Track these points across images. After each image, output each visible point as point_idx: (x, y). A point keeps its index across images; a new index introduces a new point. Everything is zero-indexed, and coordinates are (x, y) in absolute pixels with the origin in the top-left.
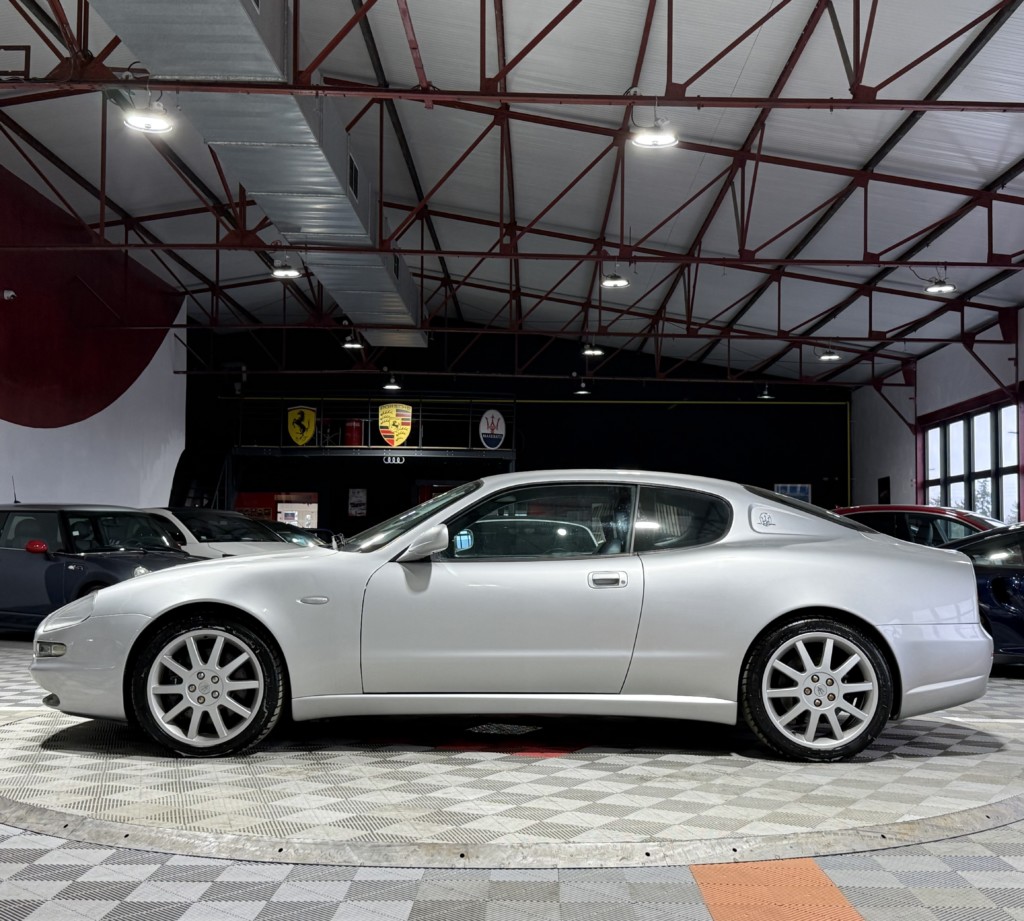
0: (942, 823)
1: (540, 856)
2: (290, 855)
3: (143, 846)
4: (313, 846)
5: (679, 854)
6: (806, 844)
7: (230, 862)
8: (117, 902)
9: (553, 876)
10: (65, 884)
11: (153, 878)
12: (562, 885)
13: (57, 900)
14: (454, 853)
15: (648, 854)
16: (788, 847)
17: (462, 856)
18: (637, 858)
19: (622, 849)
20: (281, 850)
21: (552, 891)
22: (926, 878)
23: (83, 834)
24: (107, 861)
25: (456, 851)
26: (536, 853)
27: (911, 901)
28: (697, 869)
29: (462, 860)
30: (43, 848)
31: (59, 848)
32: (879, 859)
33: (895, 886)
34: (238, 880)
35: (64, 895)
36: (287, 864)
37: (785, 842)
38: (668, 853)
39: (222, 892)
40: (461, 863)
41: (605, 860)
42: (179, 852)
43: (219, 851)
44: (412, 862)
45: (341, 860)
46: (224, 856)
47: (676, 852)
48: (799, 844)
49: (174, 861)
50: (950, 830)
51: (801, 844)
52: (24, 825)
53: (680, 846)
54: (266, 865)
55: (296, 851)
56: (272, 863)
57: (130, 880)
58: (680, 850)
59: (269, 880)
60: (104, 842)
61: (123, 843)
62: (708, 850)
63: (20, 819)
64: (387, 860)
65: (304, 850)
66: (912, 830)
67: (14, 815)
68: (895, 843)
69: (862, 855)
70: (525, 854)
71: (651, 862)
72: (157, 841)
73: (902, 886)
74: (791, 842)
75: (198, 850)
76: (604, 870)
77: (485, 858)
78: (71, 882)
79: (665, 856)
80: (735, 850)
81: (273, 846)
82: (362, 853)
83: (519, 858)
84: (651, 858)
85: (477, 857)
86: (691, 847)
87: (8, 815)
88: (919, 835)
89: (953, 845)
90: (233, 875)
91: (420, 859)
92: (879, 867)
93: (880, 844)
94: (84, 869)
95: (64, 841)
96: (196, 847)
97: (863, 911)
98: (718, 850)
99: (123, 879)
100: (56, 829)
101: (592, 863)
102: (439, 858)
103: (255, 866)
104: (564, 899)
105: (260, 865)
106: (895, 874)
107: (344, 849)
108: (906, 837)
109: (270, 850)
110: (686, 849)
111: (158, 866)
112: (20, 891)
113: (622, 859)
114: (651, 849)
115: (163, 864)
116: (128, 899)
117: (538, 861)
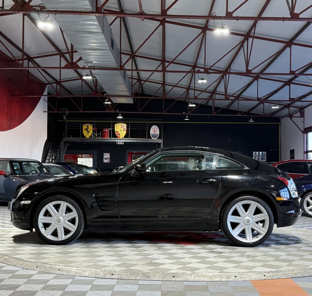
1: (200, 277)
2: (116, 276)
3: (65, 273)
5: (246, 277)
7: (95, 279)
8: (63, 291)
9: (205, 284)
10: (43, 286)
11: (72, 283)
12: (209, 286)
13: (42, 291)
14: (171, 276)
15: (236, 277)
16: (282, 275)
17: (174, 277)
18: (232, 278)
19: (227, 275)
20: (112, 275)
21: (205, 288)
23: (43, 270)
24: (54, 278)
26: (198, 276)
28: (253, 282)
30: (31, 274)
31: (37, 274)
34: (100, 284)
35: (44, 289)
36: (115, 279)
37: (281, 273)
38: (242, 277)
39: (95, 288)
40: (174, 279)
41: (222, 279)
42: (77, 275)
43: (91, 275)
44: (157, 279)
45: (133, 278)
46: (93, 276)
47: (245, 276)
48: (285, 274)
49: (77, 278)
51: (287, 274)
52: (22, 267)
53: (246, 274)
54: (108, 279)
56: (110, 279)
57: (65, 284)
58: (246, 275)
59: (111, 284)
60: (51, 272)
61: (58, 272)
62: (256, 276)
64: (148, 278)
69: (307, 277)
70: (195, 276)
71: (237, 279)
72: (70, 272)
74: (283, 273)
75: (84, 274)
76: (221, 282)
77: (181, 277)
78: (45, 285)
79: (241, 277)
80: (264, 276)
82: (140, 276)
83: (193, 277)
84: (237, 278)
85: (179, 277)
86: (250, 274)
90: (97, 282)
91: (159, 278)
94: (48, 281)
95: (38, 272)
98: (259, 276)
99: (62, 284)
100: (34, 268)
101: (217, 279)
102: (166, 277)
103: (104, 279)
104: (210, 291)
105: (106, 279)
109: (109, 274)
110: (248, 275)
111: (72, 280)
112: (29, 288)
113: (227, 278)
114: (236, 275)
115: (73, 279)
116: (66, 290)
117: (199, 279)
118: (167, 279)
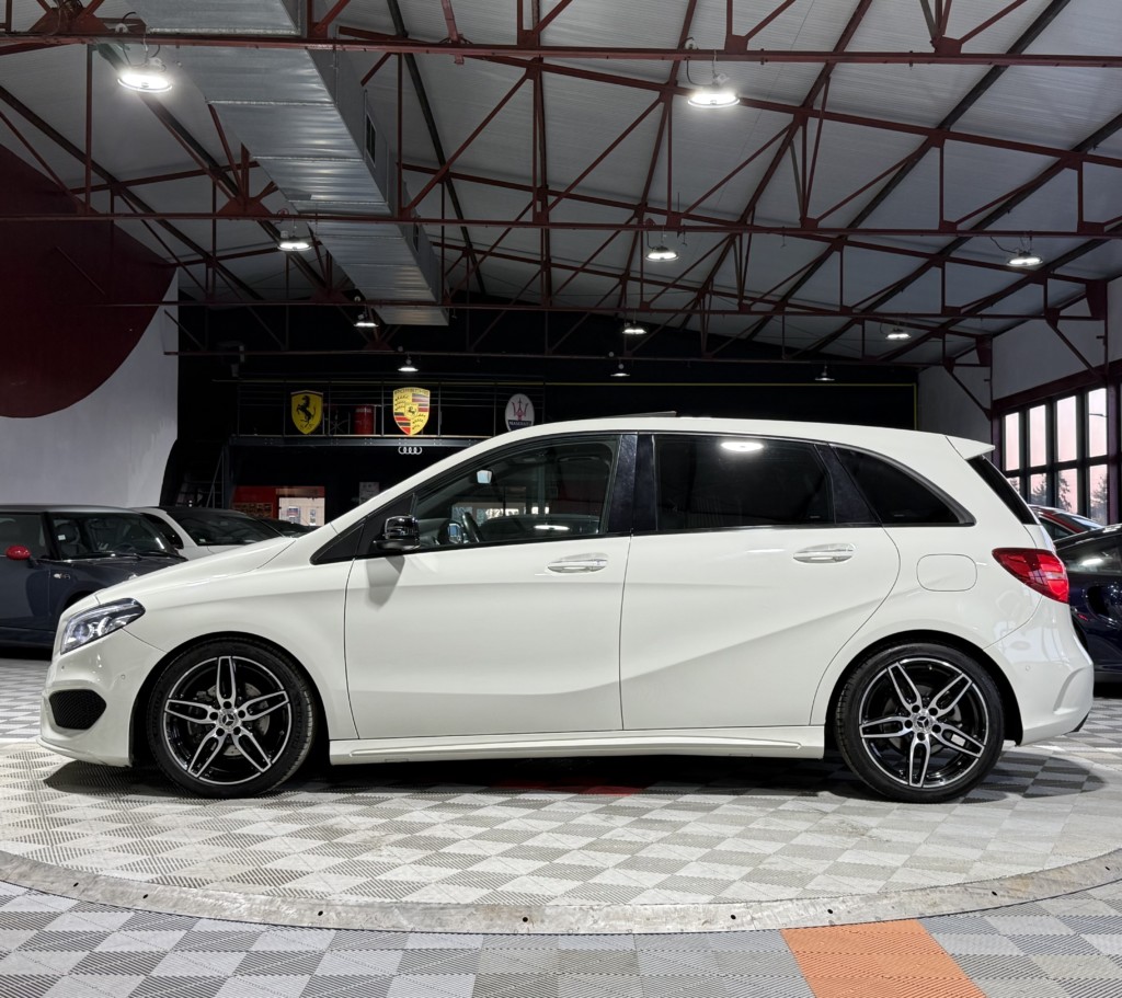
0: (1058, 876)
1: (613, 919)
2: (331, 919)
3: (166, 909)
4: (357, 909)
5: (768, 916)
6: (910, 903)
7: (263, 928)
8: (143, 977)
9: (629, 945)
10: (81, 955)
11: (180, 946)
12: (640, 954)
13: (73, 975)
14: (516, 917)
15: (733, 917)
16: (889, 908)
17: (525, 920)
18: (721, 922)
19: (704, 910)
20: (321, 913)
21: (630, 963)
22: (1047, 944)
23: (96, 894)
24: (127, 926)
25: (518, 914)
26: (608, 916)
27: (1036, 972)
28: (789, 934)
29: (526, 924)
30: (52, 911)
31: (70, 910)
32: (992, 920)
33: (1015, 954)
34: (275, 949)
35: (82, 968)
36: (329, 929)
37: (885, 901)
38: (756, 916)
39: (258, 964)
40: (524, 928)
41: (686, 924)
42: (206, 915)
43: (251, 914)
44: (468, 927)
45: (388, 925)
46: (257, 919)
47: (765, 913)
48: (901, 904)
49: (204, 926)
50: (1067, 885)
51: (904, 903)
52: (28, 883)
53: (768, 907)
54: (305, 931)
55: (338, 914)
56: (312, 928)
57: (154, 950)
58: (769, 912)
59: (311, 949)
60: (119, 903)
61: (141, 904)
62: (801, 912)
63: (22, 876)
64: (441, 925)
65: (347, 912)
66: (1027, 886)
67: (18, 871)
68: (1007, 901)
69: (971, 915)
70: (596, 918)
71: (738, 926)
72: (181, 903)
73: (1022, 954)
74: (893, 901)
75: (228, 913)
76: (685, 935)
77: (550, 922)
78: (87, 952)
79: (753, 919)
80: (830, 912)
81: (312, 910)
82: (412, 917)
83: (590, 921)
84: (738, 921)
85: (542, 921)
86: (781, 908)
87: (9, 871)
88: (1032, 891)
89: (1073, 902)
90: (269, 943)
91: (477, 924)
92: (993, 931)
93: (991, 902)
94: (103, 937)
95: (76, 902)
96: (225, 910)
97: (981, 983)
98: (812, 910)
99: (146, 948)
100: (65, 889)
101: (671, 928)
102: (499, 922)
103: (292, 931)
104: (645, 972)
105: (299, 931)
106: (1012, 938)
107: (392, 912)
108: (1020, 895)
109: (308, 912)
110: (777, 910)
111: (184, 932)
112: (32, 964)
113: (705, 922)
114: (736, 910)
115: (189, 929)
116: (154, 973)
117: (611, 926)
118: (503, 927)
